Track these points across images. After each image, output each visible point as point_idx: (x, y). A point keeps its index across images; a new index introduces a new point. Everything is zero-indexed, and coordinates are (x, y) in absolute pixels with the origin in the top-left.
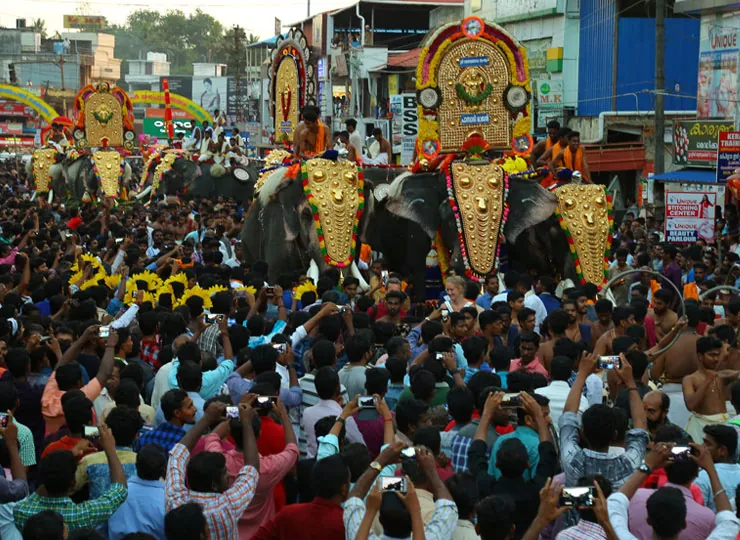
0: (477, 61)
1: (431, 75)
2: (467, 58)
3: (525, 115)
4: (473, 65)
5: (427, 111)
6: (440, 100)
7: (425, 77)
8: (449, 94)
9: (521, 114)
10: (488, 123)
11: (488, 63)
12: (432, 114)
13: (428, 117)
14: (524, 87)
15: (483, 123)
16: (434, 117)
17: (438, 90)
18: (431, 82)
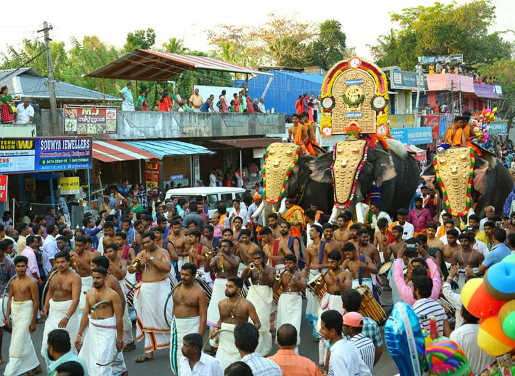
0: (356, 82)
1: (329, 91)
2: (350, 80)
3: (384, 113)
4: (354, 84)
5: (326, 110)
6: (334, 105)
7: (326, 91)
8: (339, 101)
9: (381, 112)
10: (361, 118)
11: (363, 83)
12: (329, 112)
13: (326, 114)
14: (383, 97)
15: (358, 117)
16: (330, 114)
17: (332, 98)
18: (328, 94)
